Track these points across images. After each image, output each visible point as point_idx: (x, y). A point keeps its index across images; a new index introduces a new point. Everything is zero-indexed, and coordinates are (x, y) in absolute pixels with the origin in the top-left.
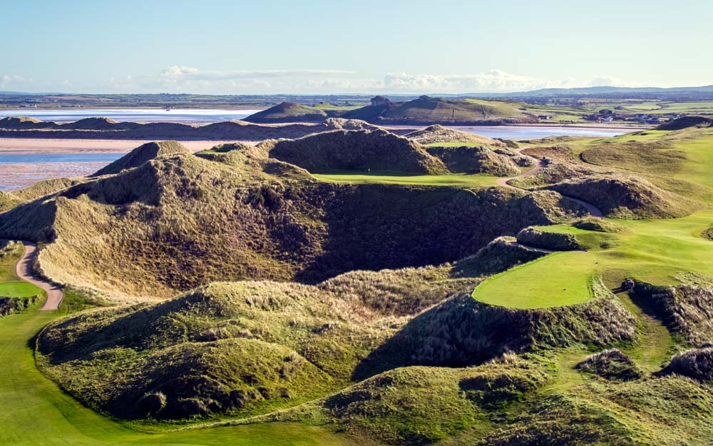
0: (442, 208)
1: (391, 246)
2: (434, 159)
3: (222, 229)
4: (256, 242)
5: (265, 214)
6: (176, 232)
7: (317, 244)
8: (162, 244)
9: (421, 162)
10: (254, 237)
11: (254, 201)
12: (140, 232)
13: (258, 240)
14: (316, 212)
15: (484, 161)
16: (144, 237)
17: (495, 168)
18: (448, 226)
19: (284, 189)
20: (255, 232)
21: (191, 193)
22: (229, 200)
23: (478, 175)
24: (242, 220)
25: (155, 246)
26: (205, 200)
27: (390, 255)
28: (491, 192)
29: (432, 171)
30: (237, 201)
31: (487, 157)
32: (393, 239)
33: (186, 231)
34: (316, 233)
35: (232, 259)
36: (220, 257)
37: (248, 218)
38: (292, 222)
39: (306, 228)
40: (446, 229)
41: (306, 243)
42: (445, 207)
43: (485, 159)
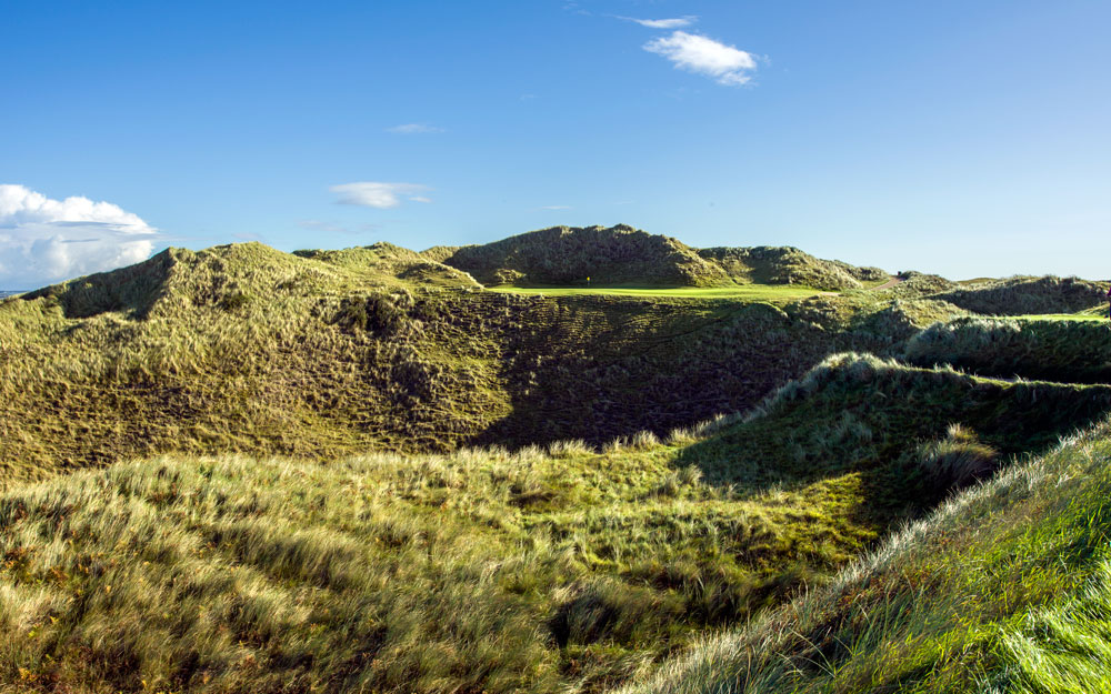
0: (710, 337)
1: (598, 408)
2: (706, 264)
3: (258, 368)
4: (326, 395)
5: (362, 343)
6: (153, 369)
7: (448, 401)
8: (115, 391)
9: (683, 267)
10: (325, 386)
11: (346, 320)
12: (77, 366)
13: (330, 391)
14: (464, 343)
15: (796, 267)
16: (80, 376)
17: (817, 278)
18: (720, 371)
19: (412, 302)
20: (330, 376)
21: (221, 300)
22: (294, 316)
23: (786, 286)
24: (310, 352)
25: (96, 395)
26: (243, 313)
27: (595, 428)
28: (809, 304)
29: (702, 282)
30: (313, 319)
31: (802, 261)
32: (606, 393)
33: (178, 369)
34: (452, 380)
35: (250, 426)
36: (226, 422)
37: (323, 349)
38: (410, 359)
39: (434, 371)
40: (715, 376)
41: (426, 398)
42: (717, 333)
43: (798, 264)
